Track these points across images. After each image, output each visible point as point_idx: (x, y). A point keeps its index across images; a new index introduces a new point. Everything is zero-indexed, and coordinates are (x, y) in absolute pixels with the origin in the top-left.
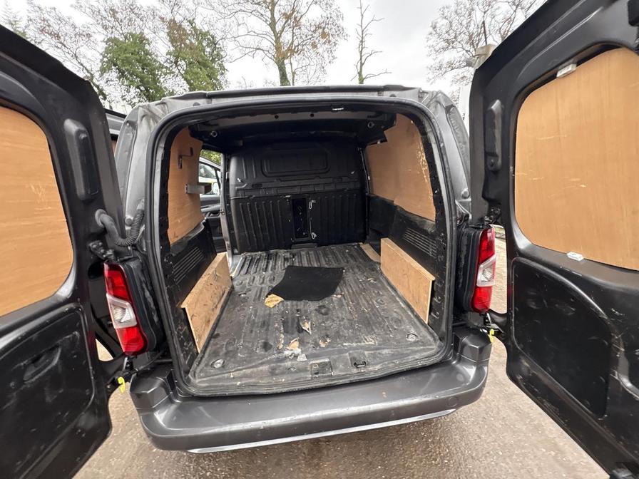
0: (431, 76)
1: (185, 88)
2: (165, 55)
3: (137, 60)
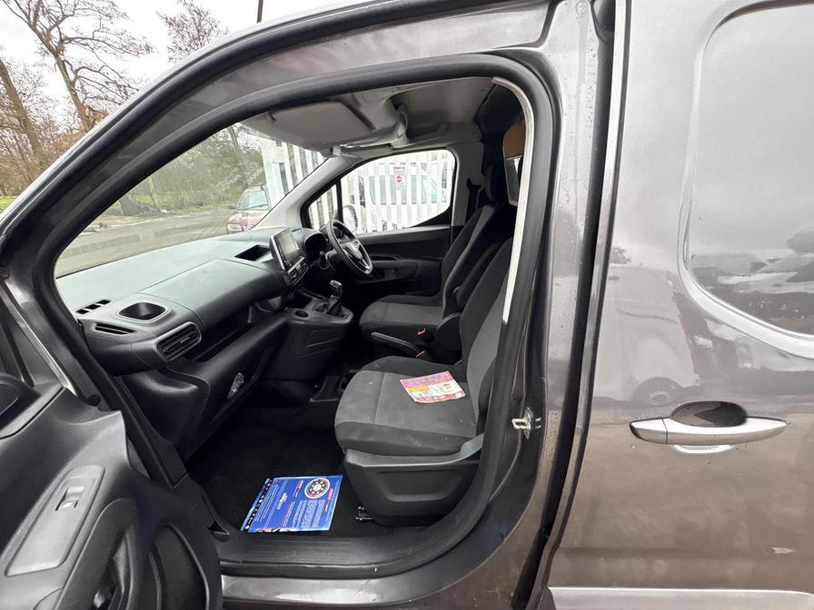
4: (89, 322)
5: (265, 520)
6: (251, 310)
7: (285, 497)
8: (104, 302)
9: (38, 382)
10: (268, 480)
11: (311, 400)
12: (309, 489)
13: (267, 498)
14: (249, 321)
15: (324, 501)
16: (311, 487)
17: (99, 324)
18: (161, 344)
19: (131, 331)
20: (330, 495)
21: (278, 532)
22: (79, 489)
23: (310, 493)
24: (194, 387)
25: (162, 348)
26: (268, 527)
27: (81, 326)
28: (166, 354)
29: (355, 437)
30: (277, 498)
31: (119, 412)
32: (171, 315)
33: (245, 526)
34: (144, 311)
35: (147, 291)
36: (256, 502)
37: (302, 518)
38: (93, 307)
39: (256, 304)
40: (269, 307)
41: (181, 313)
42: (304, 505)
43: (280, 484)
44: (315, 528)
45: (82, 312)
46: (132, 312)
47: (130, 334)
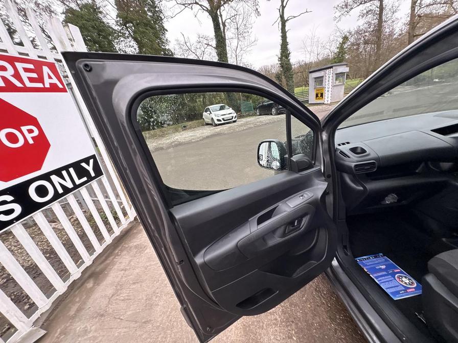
0: (338, 14)
1: (135, 47)
2: (115, 18)
3: (93, 27)
4: (339, 149)
5: (366, 265)
6: (422, 165)
7: (383, 267)
8: (348, 143)
9: (317, 164)
10: (381, 254)
11: (444, 239)
12: (400, 276)
13: (375, 259)
14: (417, 171)
15: (404, 288)
16: (402, 277)
17: (341, 151)
18: (356, 166)
19: (349, 157)
20: (411, 290)
21: (369, 275)
22: (306, 196)
23: (399, 277)
24: (362, 188)
25: (356, 167)
26: (367, 269)
27: (336, 150)
28: (356, 170)
29: (441, 270)
30: (379, 264)
31: (327, 183)
32: (368, 155)
33: (358, 259)
34: (359, 150)
35: (365, 142)
36: (369, 256)
37: (385, 282)
38: (343, 144)
39: (429, 163)
40: (439, 167)
41: (373, 155)
42: (391, 279)
43: (386, 261)
44: (388, 291)
45: (339, 145)
46: (354, 150)
47: (348, 158)
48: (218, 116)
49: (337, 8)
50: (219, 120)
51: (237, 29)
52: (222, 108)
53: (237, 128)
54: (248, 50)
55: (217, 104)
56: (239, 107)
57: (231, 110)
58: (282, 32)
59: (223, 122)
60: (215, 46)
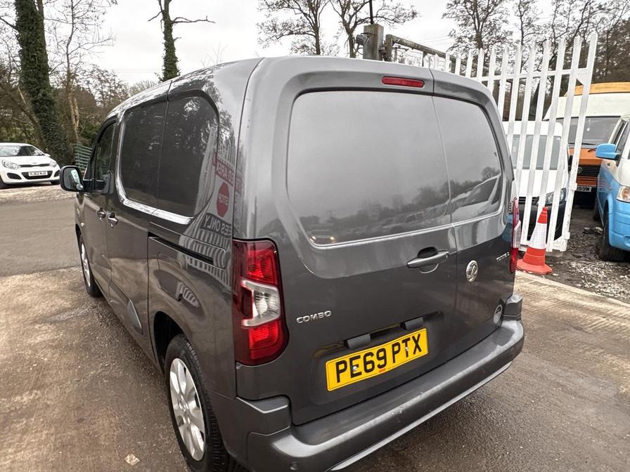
48: (12, 168)
49: (261, 27)
50: (11, 176)
51: (73, 8)
52: (24, 152)
53: (58, 194)
54: (93, 49)
55: (12, 141)
56: (72, 157)
57: (46, 159)
58: (165, 38)
59: (24, 180)
60: (14, 23)
